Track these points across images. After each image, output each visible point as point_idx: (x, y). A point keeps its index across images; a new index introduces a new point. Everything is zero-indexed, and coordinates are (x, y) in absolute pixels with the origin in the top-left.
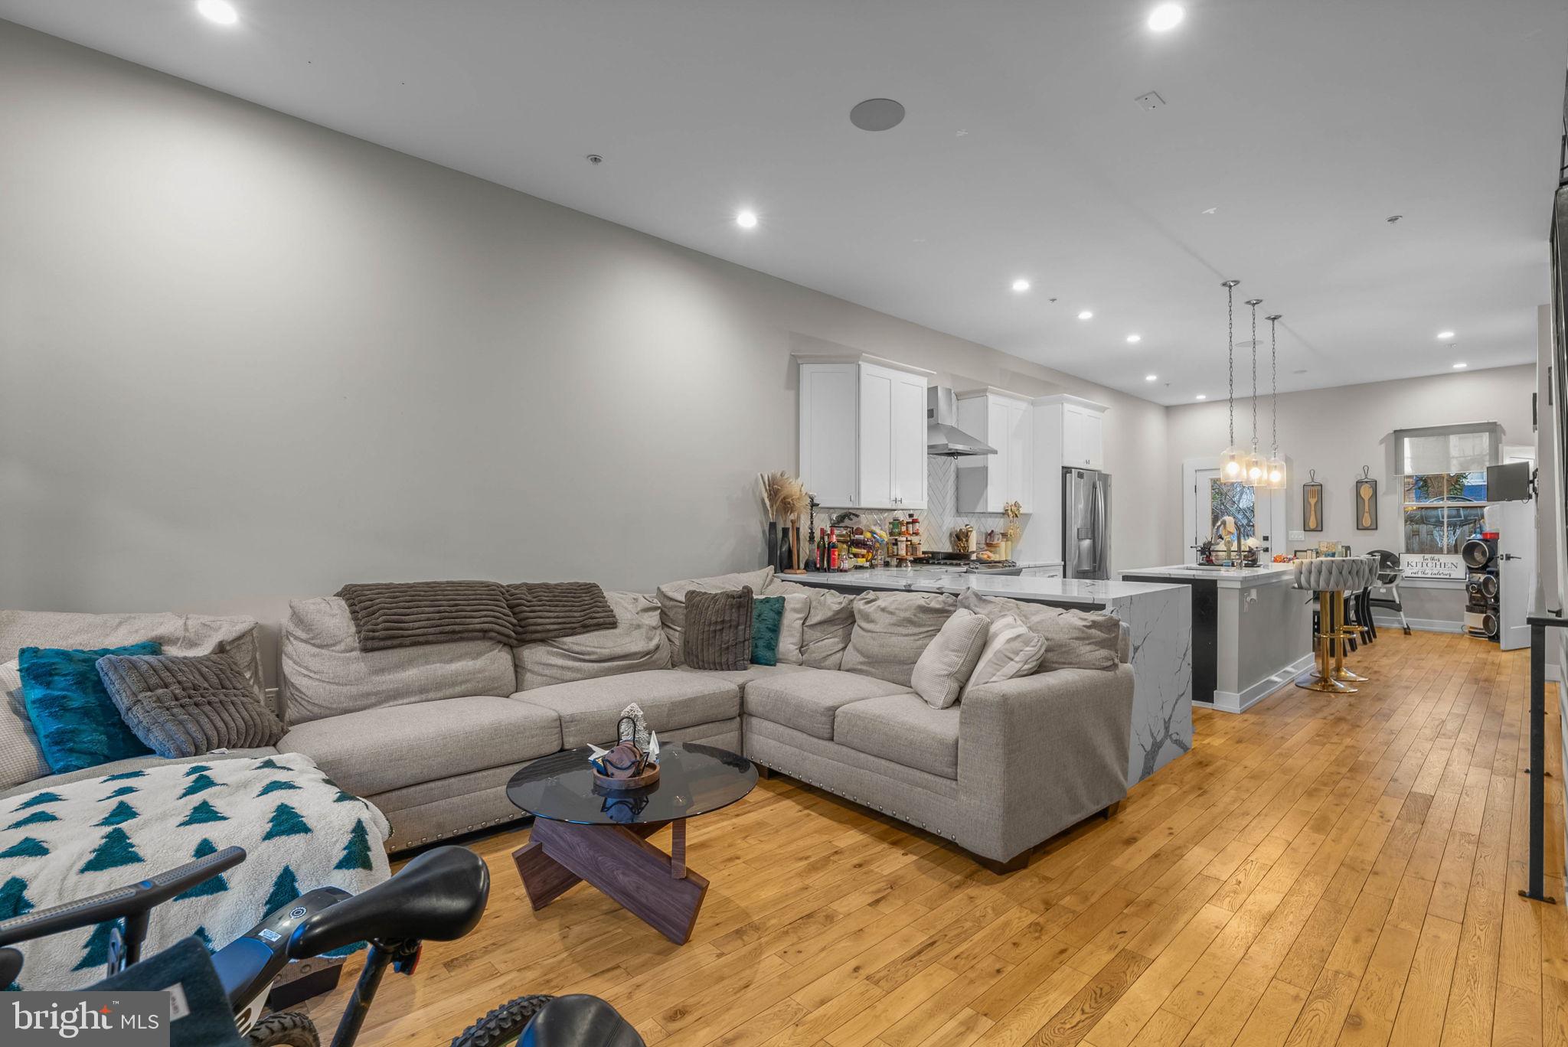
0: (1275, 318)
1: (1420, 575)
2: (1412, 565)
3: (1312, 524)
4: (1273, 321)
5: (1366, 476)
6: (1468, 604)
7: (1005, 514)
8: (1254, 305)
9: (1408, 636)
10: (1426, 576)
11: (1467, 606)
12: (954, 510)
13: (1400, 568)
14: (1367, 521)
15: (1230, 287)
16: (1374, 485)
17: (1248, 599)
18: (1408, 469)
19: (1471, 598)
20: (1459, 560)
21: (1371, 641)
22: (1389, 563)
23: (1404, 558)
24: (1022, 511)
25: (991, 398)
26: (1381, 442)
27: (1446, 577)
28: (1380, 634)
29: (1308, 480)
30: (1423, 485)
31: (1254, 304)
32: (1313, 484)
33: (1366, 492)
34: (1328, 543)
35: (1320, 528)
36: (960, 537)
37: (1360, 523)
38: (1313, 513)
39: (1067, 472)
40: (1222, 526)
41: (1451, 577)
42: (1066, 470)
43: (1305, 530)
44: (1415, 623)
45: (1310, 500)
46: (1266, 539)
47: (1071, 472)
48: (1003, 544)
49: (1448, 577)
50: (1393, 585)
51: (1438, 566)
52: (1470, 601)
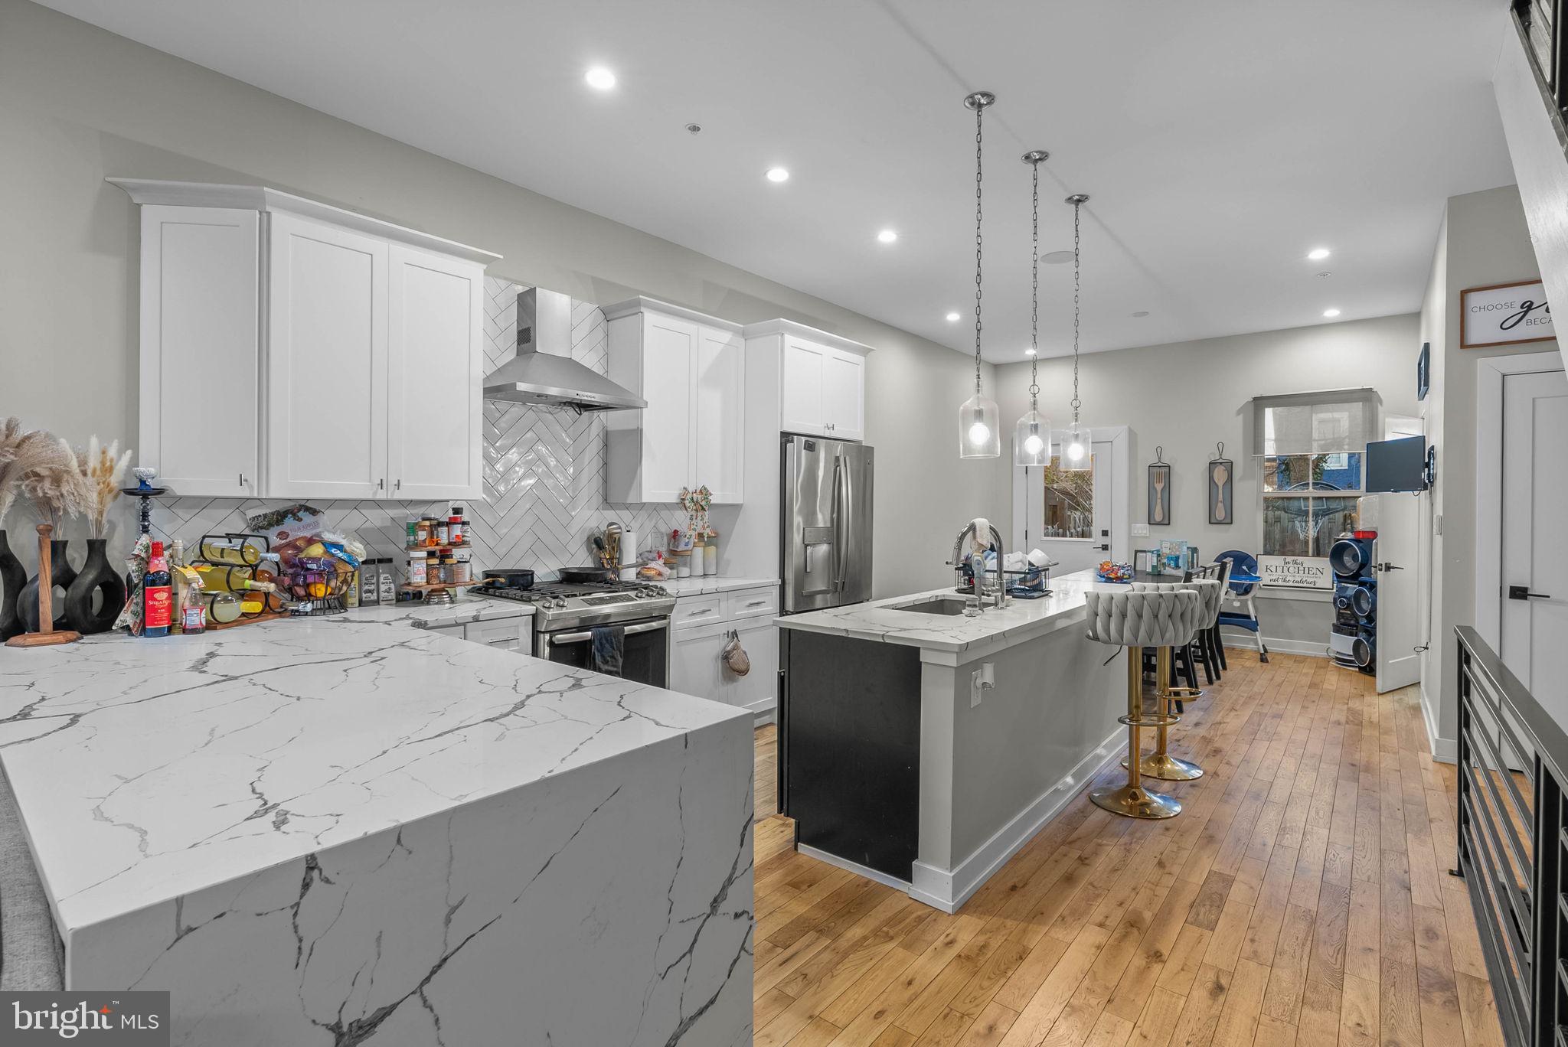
0: (1079, 201)
1: (1280, 583)
2: (1271, 569)
3: (1158, 517)
4: (1077, 205)
5: (1220, 455)
6: (1335, 622)
7: (682, 504)
8: (1036, 161)
9: (1264, 664)
10: (1288, 584)
11: (1333, 625)
12: (597, 500)
13: (1258, 575)
14: (1220, 514)
15: (980, 106)
16: (1230, 466)
17: (979, 682)
18: (1270, 450)
19: (1339, 615)
20: (1325, 564)
21: (1218, 677)
22: (1244, 568)
23: (1264, 561)
24: (714, 500)
25: (650, 318)
26: (1239, 413)
27: (1308, 585)
28: (1232, 661)
29: (1154, 460)
30: (1287, 468)
31: (1036, 159)
32: (1160, 464)
33: (1220, 476)
34: (1171, 543)
35: (1166, 522)
36: (605, 544)
37: (1212, 515)
38: (1159, 501)
39: (788, 441)
40: (970, 534)
41: (1316, 586)
42: (786, 437)
43: (1149, 524)
44: (1276, 645)
45: (1156, 485)
46: (1105, 533)
47: (792, 441)
48: (698, 552)
49: (1312, 586)
50: (1249, 596)
51: (1301, 572)
52: (1338, 619)
